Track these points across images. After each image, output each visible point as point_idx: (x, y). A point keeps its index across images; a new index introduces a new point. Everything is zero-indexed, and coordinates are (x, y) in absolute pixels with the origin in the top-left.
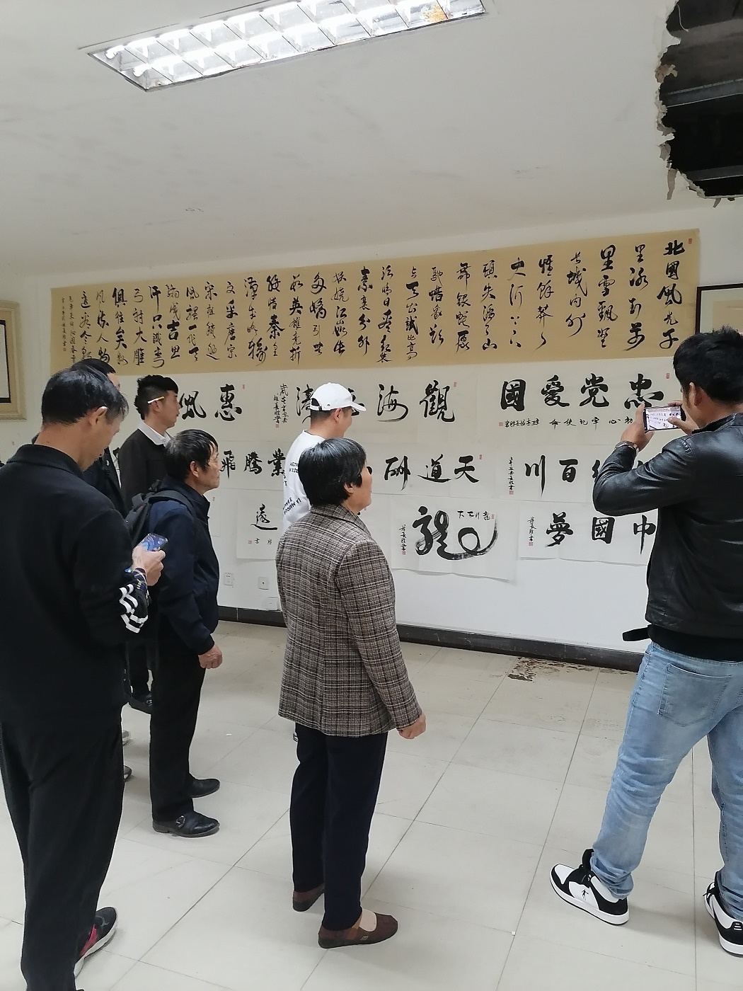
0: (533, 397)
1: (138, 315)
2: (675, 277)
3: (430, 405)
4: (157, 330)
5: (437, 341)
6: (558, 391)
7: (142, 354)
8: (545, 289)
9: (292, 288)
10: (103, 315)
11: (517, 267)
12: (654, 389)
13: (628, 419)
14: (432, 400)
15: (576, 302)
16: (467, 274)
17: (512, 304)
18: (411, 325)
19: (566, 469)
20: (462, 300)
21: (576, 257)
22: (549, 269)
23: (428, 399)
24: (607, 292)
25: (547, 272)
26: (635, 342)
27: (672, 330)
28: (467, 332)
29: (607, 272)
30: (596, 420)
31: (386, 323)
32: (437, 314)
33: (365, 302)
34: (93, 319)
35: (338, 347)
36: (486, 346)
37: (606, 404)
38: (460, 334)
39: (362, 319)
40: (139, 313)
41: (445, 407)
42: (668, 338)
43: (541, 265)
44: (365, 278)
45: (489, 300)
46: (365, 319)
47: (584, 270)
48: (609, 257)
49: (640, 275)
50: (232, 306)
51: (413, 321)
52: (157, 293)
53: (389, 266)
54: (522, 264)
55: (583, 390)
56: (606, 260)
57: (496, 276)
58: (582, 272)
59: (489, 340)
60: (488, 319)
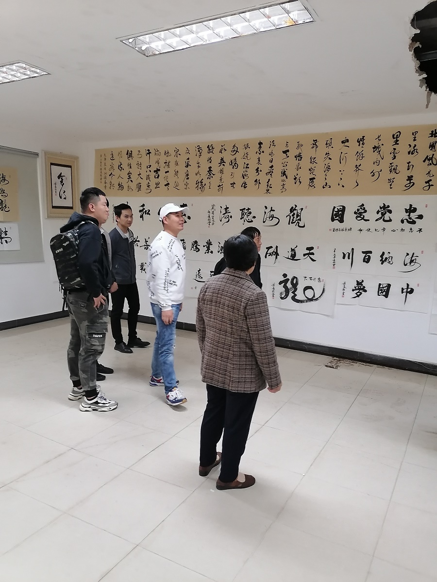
0: (349, 216)
1: (139, 165)
2: (434, 150)
3: (292, 218)
4: (149, 173)
5: (298, 183)
6: (363, 212)
7: (140, 186)
8: (360, 155)
9: (221, 152)
10: (121, 164)
11: (345, 143)
12: (418, 213)
13: (402, 229)
14: (293, 215)
15: (376, 162)
16: (316, 146)
17: (340, 163)
18: (284, 174)
19: (365, 256)
20: (313, 160)
21: (378, 137)
22: (363, 144)
23: (291, 215)
25: (361, 145)
26: (409, 186)
27: (431, 180)
28: (314, 178)
29: (395, 147)
30: (384, 229)
31: (270, 172)
32: (299, 168)
33: (259, 160)
34: (116, 167)
35: (244, 185)
36: (324, 186)
37: (390, 220)
38: (310, 179)
39: (257, 170)
40: (140, 164)
41: (300, 220)
42: (428, 184)
43: (358, 142)
44: (260, 147)
45: (328, 161)
46: (259, 170)
47: (383, 145)
48: (397, 138)
49: (414, 148)
50: (188, 161)
51: (285, 172)
52: (149, 153)
53: (274, 141)
54: (347, 141)
55: (378, 213)
56: (395, 139)
57: (332, 147)
58: (381, 146)
59: (326, 183)
60: (327, 171)
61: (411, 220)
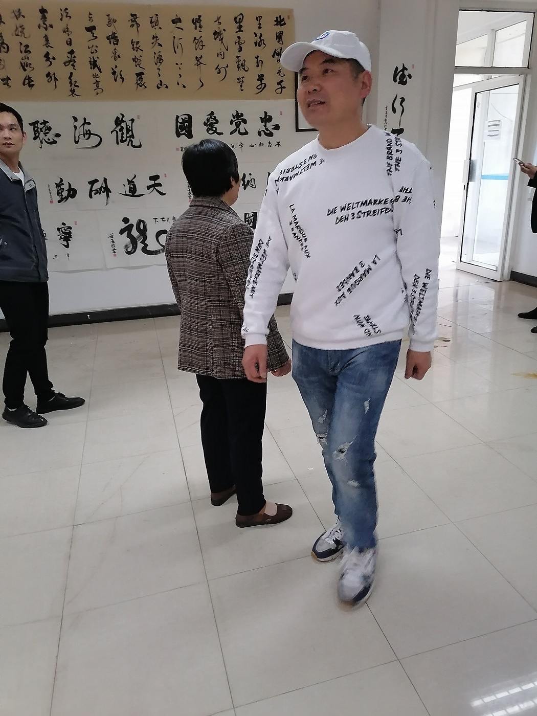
0: (198, 128)
2: (281, 42)
3: (120, 134)
5: (119, 79)
6: (215, 123)
8: (199, 43)
11: (176, 22)
13: (261, 144)
14: (122, 129)
15: (221, 55)
16: (137, 24)
17: (175, 52)
18: (94, 64)
20: (135, 45)
21: (218, 20)
22: (200, 27)
23: (118, 129)
24: (240, 50)
25: (198, 28)
26: (261, 88)
27: (282, 81)
28: (143, 74)
29: (240, 34)
30: (241, 145)
31: (70, 61)
33: (47, 40)
35: (27, 82)
36: (159, 86)
37: (246, 133)
38: (138, 75)
39: (47, 56)
41: (132, 136)
42: (280, 86)
43: (194, 23)
44: (44, 18)
45: (157, 48)
46: (51, 56)
47: (224, 30)
48: (240, 22)
49: (260, 38)
51: (95, 61)
53: (66, 9)
54: (179, 20)
55: (231, 122)
56: (238, 24)
57: (160, 28)
58: (223, 32)
59: (160, 80)
60: (159, 64)
61: (268, 132)
